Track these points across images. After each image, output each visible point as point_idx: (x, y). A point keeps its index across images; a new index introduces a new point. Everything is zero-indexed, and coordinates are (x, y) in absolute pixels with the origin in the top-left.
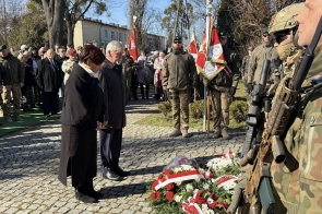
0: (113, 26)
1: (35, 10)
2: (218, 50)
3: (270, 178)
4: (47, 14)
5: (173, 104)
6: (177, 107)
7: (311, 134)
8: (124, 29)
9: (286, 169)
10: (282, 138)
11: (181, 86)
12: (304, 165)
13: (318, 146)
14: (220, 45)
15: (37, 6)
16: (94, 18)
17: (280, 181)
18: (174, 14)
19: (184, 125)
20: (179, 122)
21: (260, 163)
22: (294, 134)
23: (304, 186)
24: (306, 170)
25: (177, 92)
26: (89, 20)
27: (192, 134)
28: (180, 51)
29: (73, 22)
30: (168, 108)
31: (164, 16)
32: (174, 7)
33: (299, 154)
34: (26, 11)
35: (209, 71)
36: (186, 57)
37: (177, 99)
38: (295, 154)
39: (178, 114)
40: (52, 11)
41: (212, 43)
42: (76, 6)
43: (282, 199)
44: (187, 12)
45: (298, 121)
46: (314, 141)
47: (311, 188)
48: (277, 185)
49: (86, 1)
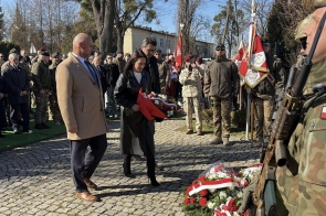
0: (163, 34)
1: (87, 18)
2: (260, 58)
3: (275, 181)
4: (97, 22)
5: (215, 112)
6: (219, 114)
7: (310, 139)
8: (173, 36)
9: (289, 173)
11: (223, 93)
12: (303, 168)
13: (316, 150)
14: (262, 53)
15: (89, 14)
16: (144, 25)
17: (282, 185)
18: (224, 21)
19: (225, 133)
20: (220, 130)
21: (266, 167)
22: (296, 139)
23: (302, 189)
24: (304, 173)
25: (219, 100)
26: (139, 28)
28: (222, 59)
29: (123, 30)
31: (213, 23)
32: (224, 13)
33: (299, 158)
34: (79, 19)
35: (252, 79)
36: (228, 64)
37: (218, 106)
39: (219, 122)
40: (102, 19)
41: (254, 52)
42: (126, 13)
43: (285, 202)
44: (239, 20)
45: (300, 126)
46: (313, 146)
47: (308, 190)
48: (281, 188)
49: (135, 8)
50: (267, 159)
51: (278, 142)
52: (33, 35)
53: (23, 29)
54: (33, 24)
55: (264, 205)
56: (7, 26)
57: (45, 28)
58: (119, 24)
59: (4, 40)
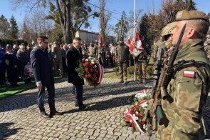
0: (93, 33)
1: (58, 27)
2: (139, 43)
3: (161, 106)
4: (63, 29)
5: (120, 68)
6: (122, 69)
7: (178, 87)
8: (98, 34)
9: (168, 102)
10: (165, 88)
11: (124, 60)
12: (176, 101)
13: (182, 92)
14: (140, 41)
15: (59, 25)
17: (165, 107)
18: (120, 26)
19: (125, 78)
20: (122, 76)
21: (156, 99)
22: (171, 86)
23: (176, 111)
24: (177, 103)
25: (122, 63)
26: (82, 31)
27: (129, 82)
28: (123, 44)
29: (75, 32)
30: (118, 70)
31: (115, 27)
32: (120, 23)
33: (173, 95)
34: (54, 27)
35: (136, 53)
36: (125, 47)
37: (122, 66)
38: (172, 96)
39: (122, 73)
40: (65, 28)
41: (136, 40)
42: (76, 25)
43: (167, 116)
44: (126, 26)
45: (172, 80)
46: (180, 90)
47: (180, 112)
48: (164, 109)
49: (80, 22)
50: (156, 95)
51: (162, 88)
52: (33, 36)
53: (28, 33)
54: (32, 31)
55: (156, 117)
56: (20, 32)
57: (39, 32)
58: (73, 29)
59: (19, 39)
